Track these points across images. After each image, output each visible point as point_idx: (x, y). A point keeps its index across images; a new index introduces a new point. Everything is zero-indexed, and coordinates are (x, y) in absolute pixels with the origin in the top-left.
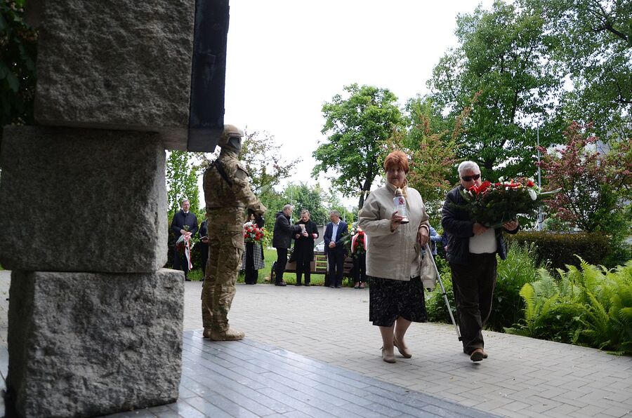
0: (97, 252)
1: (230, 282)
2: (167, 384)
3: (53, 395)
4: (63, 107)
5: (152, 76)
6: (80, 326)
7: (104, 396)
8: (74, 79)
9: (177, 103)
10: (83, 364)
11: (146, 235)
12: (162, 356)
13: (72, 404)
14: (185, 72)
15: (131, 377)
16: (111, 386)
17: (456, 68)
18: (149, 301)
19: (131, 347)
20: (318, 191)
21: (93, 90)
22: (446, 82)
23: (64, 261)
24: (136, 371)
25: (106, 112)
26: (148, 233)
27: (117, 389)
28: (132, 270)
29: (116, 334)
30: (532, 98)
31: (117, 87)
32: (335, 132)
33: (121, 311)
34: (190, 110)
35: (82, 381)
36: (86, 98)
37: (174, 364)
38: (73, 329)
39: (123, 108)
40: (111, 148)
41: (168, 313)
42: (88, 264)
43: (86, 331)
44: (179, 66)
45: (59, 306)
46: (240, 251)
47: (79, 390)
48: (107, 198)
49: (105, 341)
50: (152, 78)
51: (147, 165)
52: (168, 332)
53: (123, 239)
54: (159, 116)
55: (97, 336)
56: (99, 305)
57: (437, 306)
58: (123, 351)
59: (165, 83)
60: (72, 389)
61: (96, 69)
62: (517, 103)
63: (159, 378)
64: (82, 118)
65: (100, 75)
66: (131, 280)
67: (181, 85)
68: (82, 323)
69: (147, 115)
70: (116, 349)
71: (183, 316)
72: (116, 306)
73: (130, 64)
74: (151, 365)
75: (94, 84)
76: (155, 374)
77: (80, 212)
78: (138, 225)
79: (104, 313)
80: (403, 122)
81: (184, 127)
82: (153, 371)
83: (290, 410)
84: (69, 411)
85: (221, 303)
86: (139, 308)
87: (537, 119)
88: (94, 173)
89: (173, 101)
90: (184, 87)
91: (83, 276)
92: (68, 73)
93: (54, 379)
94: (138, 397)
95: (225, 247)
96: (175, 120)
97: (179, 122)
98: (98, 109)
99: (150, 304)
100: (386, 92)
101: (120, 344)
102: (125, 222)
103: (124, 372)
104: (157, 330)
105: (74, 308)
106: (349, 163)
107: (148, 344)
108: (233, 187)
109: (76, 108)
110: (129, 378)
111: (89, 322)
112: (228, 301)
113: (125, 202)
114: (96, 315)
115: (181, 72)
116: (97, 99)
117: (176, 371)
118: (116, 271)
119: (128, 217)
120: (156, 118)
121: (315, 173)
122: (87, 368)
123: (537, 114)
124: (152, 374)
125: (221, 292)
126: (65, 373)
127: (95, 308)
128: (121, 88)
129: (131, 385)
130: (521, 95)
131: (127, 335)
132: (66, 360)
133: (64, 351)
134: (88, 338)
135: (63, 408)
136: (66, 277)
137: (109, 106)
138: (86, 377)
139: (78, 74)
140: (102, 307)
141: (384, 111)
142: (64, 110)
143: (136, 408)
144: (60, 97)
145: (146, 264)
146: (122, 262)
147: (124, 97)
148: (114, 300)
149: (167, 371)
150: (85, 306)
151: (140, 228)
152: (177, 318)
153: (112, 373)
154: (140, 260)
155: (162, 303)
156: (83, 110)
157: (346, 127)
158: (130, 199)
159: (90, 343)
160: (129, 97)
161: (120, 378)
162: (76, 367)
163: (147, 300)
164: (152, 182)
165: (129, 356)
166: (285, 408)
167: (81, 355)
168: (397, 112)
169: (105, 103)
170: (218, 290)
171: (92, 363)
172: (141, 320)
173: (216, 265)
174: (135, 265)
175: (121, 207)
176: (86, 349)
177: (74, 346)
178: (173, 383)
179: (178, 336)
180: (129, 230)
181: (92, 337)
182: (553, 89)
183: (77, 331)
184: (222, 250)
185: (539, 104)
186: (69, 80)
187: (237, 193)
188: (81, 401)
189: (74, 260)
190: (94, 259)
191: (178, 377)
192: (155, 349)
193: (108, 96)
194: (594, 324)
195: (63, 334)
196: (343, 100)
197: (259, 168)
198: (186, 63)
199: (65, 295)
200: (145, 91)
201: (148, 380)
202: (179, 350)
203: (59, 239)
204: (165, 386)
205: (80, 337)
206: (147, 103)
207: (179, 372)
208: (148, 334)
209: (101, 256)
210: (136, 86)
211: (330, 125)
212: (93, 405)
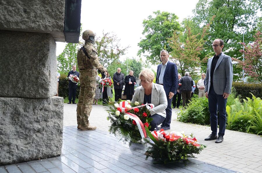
0: (22, 88)
1: (89, 103)
2: (55, 148)
3: (2, 153)
4: (3, 21)
5: (46, 7)
6: (14, 122)
7: (26, 153)
8: (9, 8)
9: (58, 20)
10: (16, 139)
11: (45, 81)
12: (53, 135)
13: (11, 156)
14: (62, 6)
15: (39, 144)
16: (29, 148)
17: (206, 4)
18: (47, 111)
19: (39, 131)
20: (141, 62)
21: (18, 13)
22: (202, 10)
23: (6, 92)
24: (41, 142)
25: (25, 24)
26: (46, 80)
27: (32, 150)
28: (39, 96)
29: (31, 125)
30: (242, 20)
31: (30, 12)
32: (149, 33)
33: (34, 115)
34: (64, 23)
35: (16, 147)
36: (15, 17)
37: (59, 139)
38: (11, 123)
39: (33, 22)
40: (28, 41)
41: (56, 116)
42: (18, 94)
43: (17, 124)
44: (59, 3)
45: (4, 113)
46: (94, 89)
47: (14, 150)
48: (26, 64)
49: (26, 128)
50: (46, 9)
51: (45, 49)
52: (56, 125)
53: (34, 82)
54: (50, 26)
55: (22, 126)
56: (23, 112)
57: (188, 115)
58: (35, 133)
59: (53, 11)
60: (11, 150)
61: (19, 3)
62: (234, 22)
63: (52, 145)
64: (13, 26)
65: (21, 6)
66: (38, 101)
67: (60, 12)
68: (15, 121)
69: (44, 26)
70: (31, 132)
71: (63, 118)
72: (31, 112)
73: (36, 2)
74: (48, 139)
75: (19, 11)
76: (50, 143)
77: (14, 70)
78: (41, 76)
79: (26, 116)
80: (181, 29)
81: (61, 32)
82: (49, 142)
83: (111, 159)
84: (10, 159)
85: (85, 113)
86: (42, 114)
87: (244, 30)
88: (20, 52)
89: (56, 19)
90: (62, 13)
91: (15, 99)
92: (6, 5)
93: (2, 145)
94: (42, 154)
95: (87, 87)
96: (57, 28)
97: (59, 29)
98: (21, 22)
99: (47, 112)
100: (174, 15)
101: (33, 130)
102: (35, 75)
103: (35, 142)
104: (51, 124)
105: (12, 114)
106: (155, 48)
107: (46, 130)
108: (90, 59)
109: (10, 21)
110: (38, 145)
111: (18, 120)
112: (89, 112)
113: (35, 65)
114: (22, 117)
115: (60, 6)
116: (20, 18)
117: (60, 142)
118: (31, 97)
119: (36, 72)
120: (48, 27)
121: (139, 53)
122: (18, 140)
123: (244, 27)
124: (49, 144)
125: (85, 108)
126: (7, 142)
127: (21, 113)
128: (31, 13)
129: (39, 148)
130: (236, 18)
131: (37, 126)
132: (8, 137)
133: (7, 133)
134: (18, 127)
135: (7, 158)
136: (7, 99)
137: (26, 21)
138: (17, 144)
139: (10, 5)
140: (25, 113)
141: (172, 24)
142: (4, 22)
143: (41, 158)
144: (2, 16)
145: (45, 94)
146: (34, 93)
147: (33, 17)
148: (31, 110)
149: (56, 142)
150: (16, 113)
151: (42, 78)
152: (60, 118)
153: (30, 143)
154: (42, 92)
155: (53, 111)
156: (14, 23)
157: (154, 31)
158: (37, 64)
159: (19, 129)
160: (35, 17)
161: (33, 145)
162: (13, 140)
163: (46, 110)
164: (48, 57)
165: (38, 135)
166: (109, 158)
167: (15, 135)
168: (178, 25)
169: (24, 20)
170: (84, 107)
171: (20, 138)
172: (43, 120)
173: (83, 95)
174: (40, 94)
175: (33, 68)
176: (18, 132)
177: (11, 131)
178: (59, 148)
179: (61, 126)
180: (37, 78)
181: (20, 127)
182: (251, 15)
183: (13, 124)
184: (85, 89)
185: (245, 22)
186: (6, 8)
187: (92, 62)
188: (15, 155)
189: (11, 92)
190: (21, 91)
191: (61, 145)
192: (50, 132)
193: (25, 17)
194: (256, 124)
195: (6, 125)
196: (153, 18)
197: (110, 50)
198: (62, 2)
199: (6, 108)
200: (43, 14)
201: (47, 146)
202: (61, 133)
203: (4, 82)
204: (55, 149)
205: (14, 127)
206: (44, 20)
207: (61, 142)
208: (46, 125)
209: (24, 90)
210: (39, 12)
211: (146, 30)
212: (21, 157)
